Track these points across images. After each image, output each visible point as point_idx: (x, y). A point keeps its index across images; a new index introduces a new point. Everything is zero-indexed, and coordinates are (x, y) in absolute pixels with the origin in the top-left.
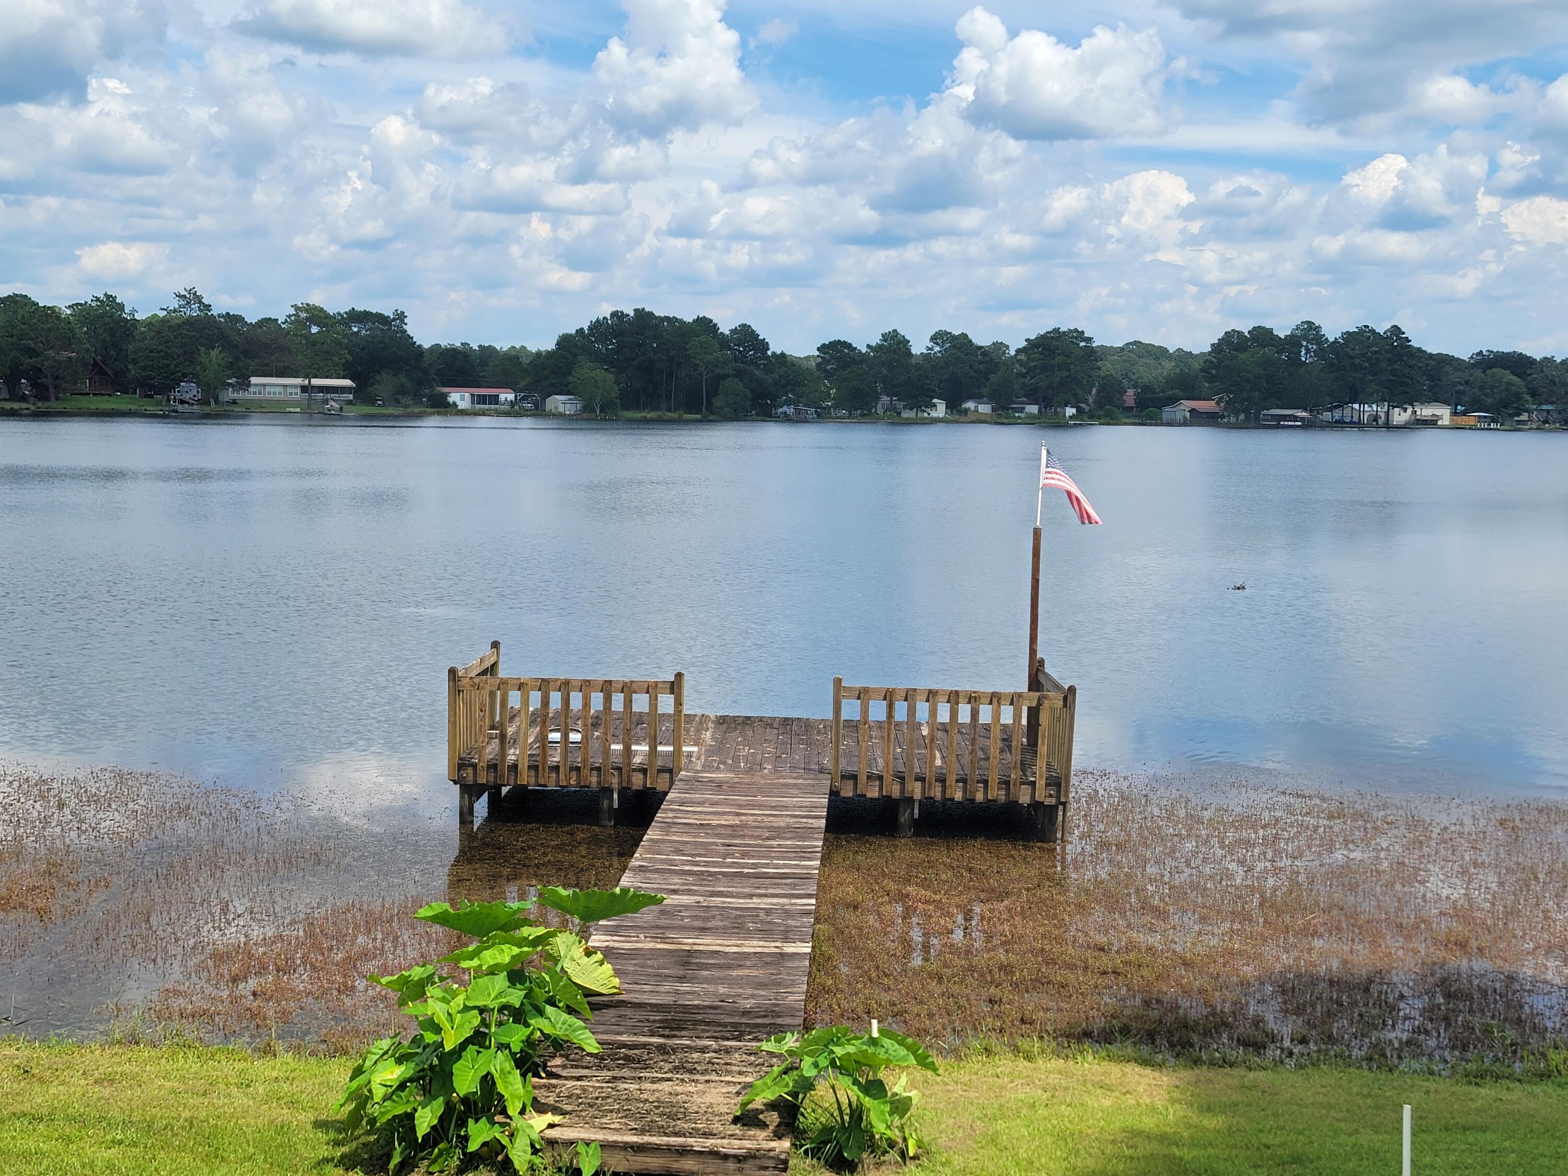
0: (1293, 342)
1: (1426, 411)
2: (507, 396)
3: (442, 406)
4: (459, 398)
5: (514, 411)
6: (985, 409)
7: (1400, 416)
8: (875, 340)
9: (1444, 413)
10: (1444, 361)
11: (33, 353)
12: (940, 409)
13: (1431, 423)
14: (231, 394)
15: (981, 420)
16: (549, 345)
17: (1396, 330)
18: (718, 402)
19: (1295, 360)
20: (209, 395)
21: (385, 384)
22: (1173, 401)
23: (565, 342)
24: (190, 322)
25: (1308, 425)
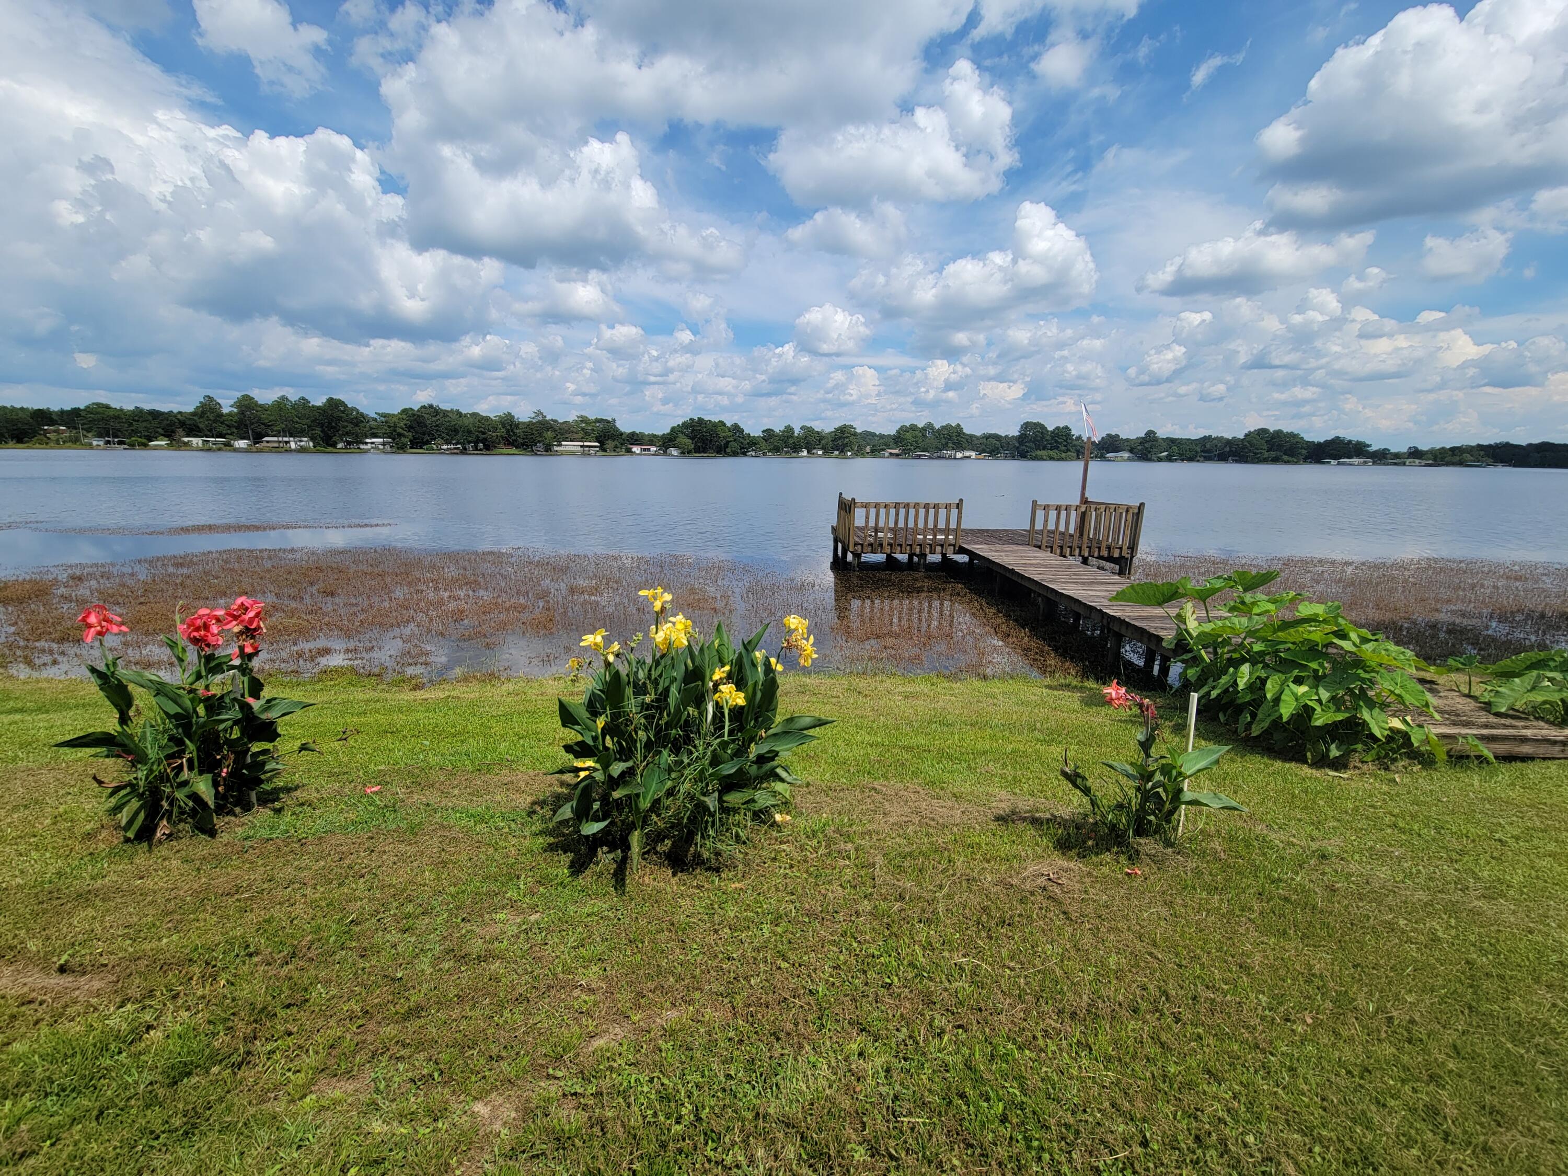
0: (924, 429)
1: (967, 453)
2: (653, 449)
3: (629, 451)
4: (636, 449)
5: (656, 454)
6: (820, 452)
7: (959, 455)
8: (782, 428)
9: (973, 454)
10: (972, 436)
11: (484, 433)
12: (805, 453)
13: (969, 457)
14: (556, 448)
15: (820, 456)
16: (668, 431)
17: (958, 425)
18: (728, 450)
19: (924, 436)
20: (548, 449)
21: (610, 444)
22: (884, 450)
23: (673, 429)
24: (539, 422)
25: (930, 458)
